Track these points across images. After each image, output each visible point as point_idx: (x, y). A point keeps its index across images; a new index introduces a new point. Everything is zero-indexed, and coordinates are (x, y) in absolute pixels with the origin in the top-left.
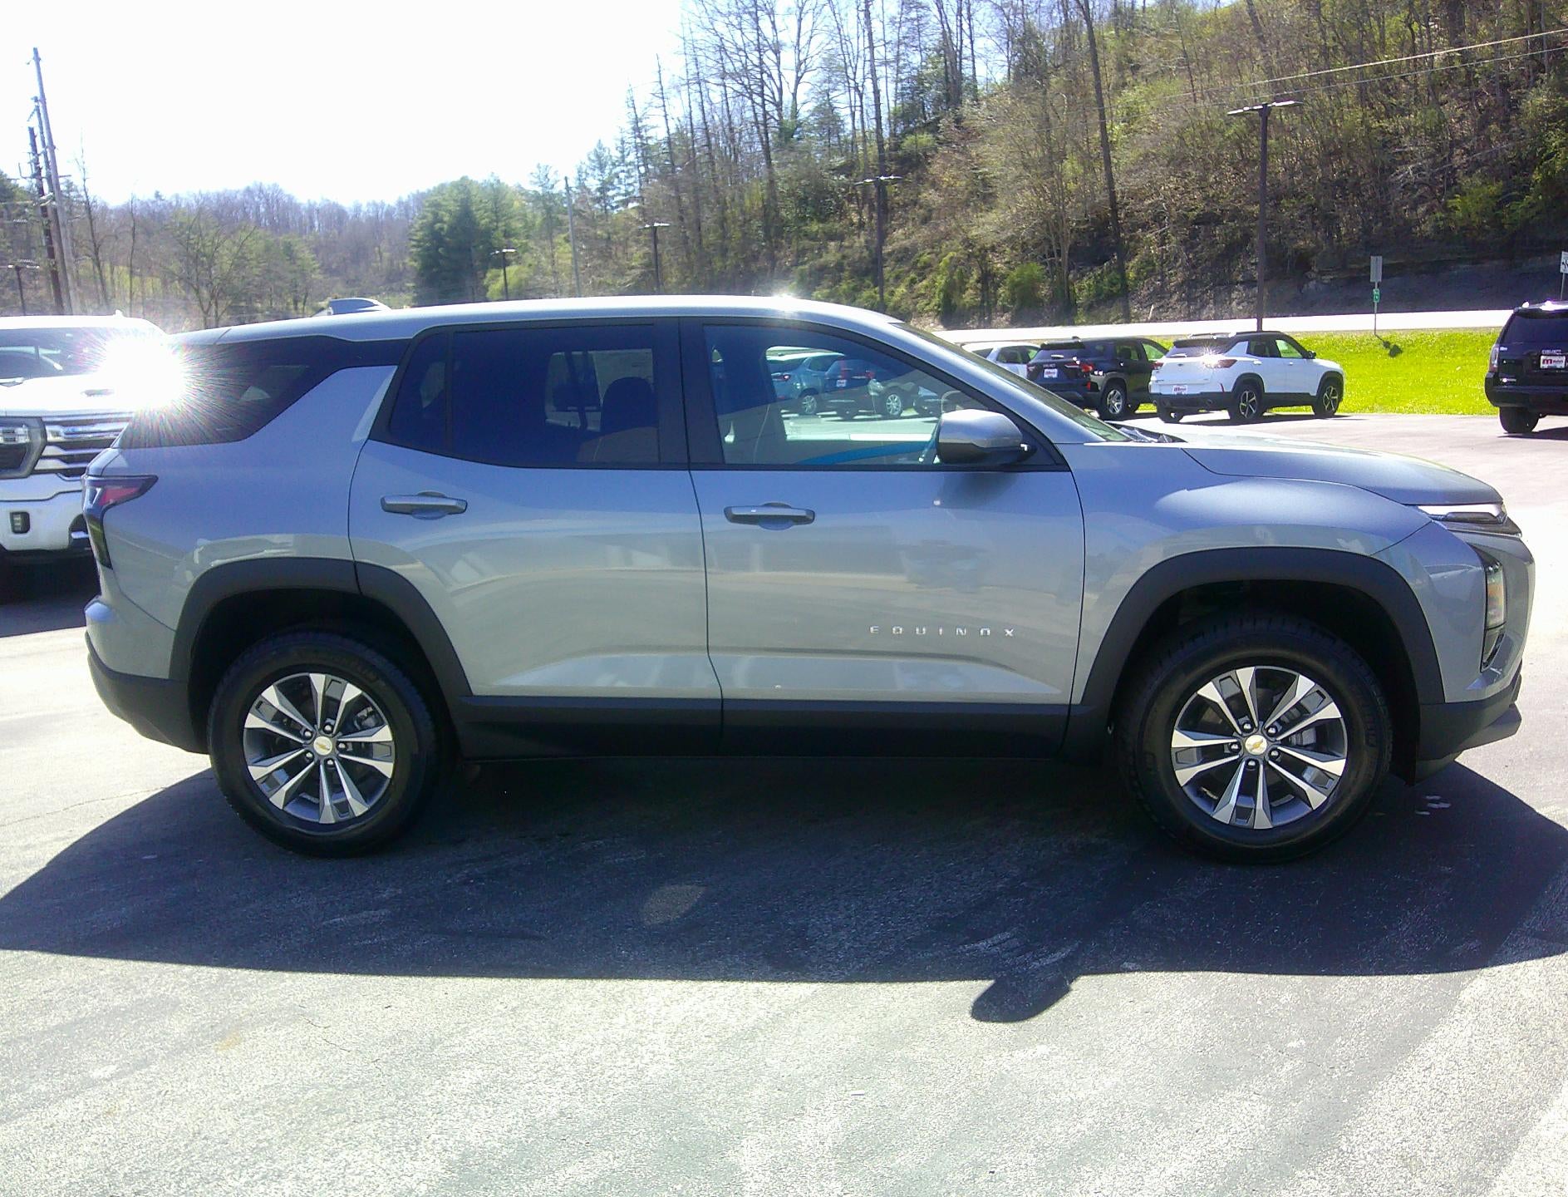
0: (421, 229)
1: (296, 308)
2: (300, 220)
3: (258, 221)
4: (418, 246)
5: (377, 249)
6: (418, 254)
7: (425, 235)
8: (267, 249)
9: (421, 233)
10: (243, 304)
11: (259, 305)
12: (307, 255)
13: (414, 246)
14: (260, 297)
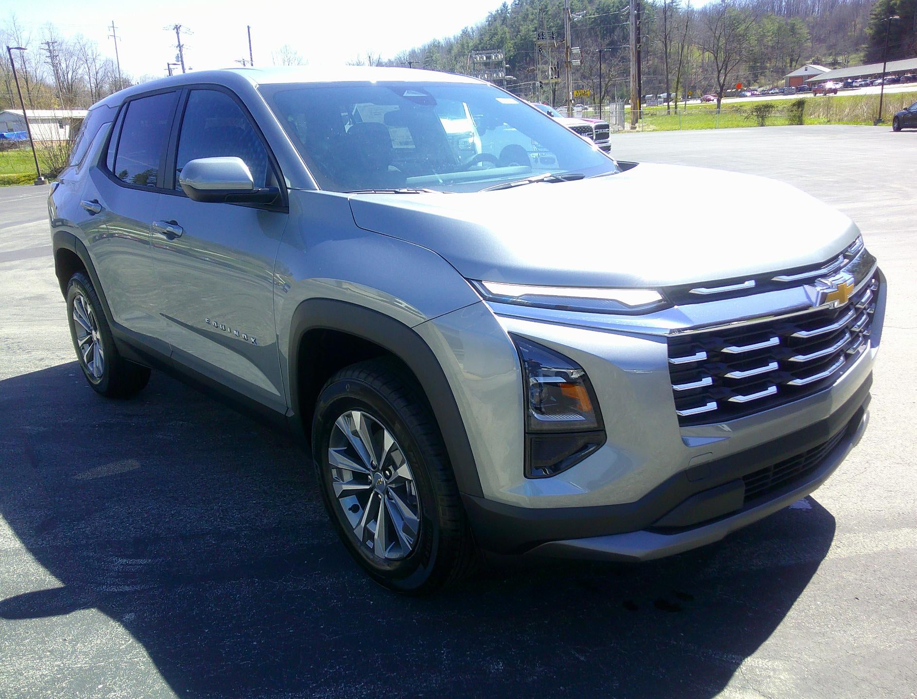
0: (880, 5)
1: (791, 66)
2: (807, 8)
3: (780, 10)
4: (876, 19)
5: (853, 23)
6: (875, 24)
7: (883, 10)
8: (779, 28)
9: (880, 9)
10: (759, 64)
11: (768, 65)
12: (804, 31)
13: (873, 18)
14: (769, 59)
